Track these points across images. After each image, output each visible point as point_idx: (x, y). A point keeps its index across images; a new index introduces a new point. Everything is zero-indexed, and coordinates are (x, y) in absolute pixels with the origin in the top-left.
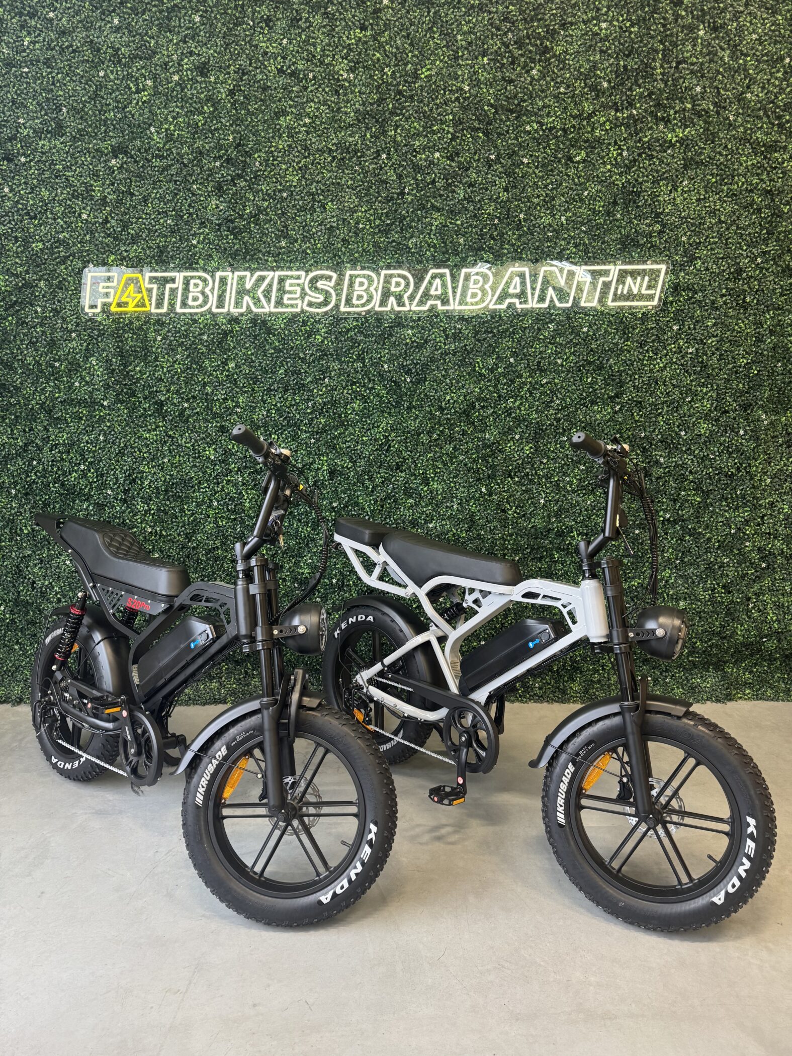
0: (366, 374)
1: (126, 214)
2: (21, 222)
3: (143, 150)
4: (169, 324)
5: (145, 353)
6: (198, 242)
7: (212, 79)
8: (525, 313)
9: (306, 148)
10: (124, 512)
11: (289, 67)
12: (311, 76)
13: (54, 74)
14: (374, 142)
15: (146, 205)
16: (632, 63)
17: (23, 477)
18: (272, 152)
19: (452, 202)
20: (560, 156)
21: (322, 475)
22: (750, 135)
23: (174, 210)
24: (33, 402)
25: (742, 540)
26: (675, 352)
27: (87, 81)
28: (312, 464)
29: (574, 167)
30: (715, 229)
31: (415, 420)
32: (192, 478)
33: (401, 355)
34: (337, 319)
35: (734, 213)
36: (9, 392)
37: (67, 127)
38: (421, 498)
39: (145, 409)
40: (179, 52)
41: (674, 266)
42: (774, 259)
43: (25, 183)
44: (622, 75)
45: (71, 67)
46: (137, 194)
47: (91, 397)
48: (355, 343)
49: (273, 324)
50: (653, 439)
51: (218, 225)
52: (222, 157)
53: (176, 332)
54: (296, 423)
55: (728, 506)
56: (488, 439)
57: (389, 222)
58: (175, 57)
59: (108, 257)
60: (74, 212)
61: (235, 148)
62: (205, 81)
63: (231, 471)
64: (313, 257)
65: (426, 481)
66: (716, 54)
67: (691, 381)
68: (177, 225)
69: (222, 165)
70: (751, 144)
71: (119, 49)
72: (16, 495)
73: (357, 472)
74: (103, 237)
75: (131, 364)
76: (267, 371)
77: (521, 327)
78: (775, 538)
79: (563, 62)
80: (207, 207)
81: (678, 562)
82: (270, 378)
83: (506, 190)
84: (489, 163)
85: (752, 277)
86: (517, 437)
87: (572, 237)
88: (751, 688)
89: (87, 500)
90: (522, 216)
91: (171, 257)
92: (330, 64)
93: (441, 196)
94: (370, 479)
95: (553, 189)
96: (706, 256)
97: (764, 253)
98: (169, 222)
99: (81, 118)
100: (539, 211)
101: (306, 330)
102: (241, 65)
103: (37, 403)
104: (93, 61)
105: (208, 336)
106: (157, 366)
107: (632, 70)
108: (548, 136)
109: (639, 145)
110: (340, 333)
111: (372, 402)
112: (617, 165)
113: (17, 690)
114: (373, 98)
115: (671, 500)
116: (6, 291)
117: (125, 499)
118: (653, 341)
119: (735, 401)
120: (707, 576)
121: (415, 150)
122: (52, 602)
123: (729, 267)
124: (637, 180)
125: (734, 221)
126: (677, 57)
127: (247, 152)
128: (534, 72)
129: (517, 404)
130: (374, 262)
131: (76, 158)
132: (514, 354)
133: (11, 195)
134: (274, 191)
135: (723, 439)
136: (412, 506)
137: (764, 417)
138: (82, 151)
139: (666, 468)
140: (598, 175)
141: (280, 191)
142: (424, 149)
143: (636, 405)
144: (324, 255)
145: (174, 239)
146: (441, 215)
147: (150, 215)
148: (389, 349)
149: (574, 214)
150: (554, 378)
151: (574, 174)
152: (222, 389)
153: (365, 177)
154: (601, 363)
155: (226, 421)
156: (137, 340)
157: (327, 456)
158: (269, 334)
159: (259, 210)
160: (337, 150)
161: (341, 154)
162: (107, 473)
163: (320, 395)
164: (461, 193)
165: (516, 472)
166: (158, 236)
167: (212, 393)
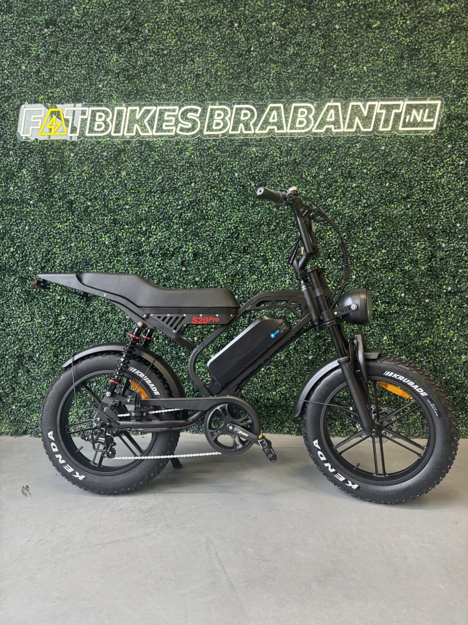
0: (221, 181)
1: (53, 67)
3: (67, 22)
4: (80, 144)
5: (62, 165)
6: (103, 86)
9: (182, 19)
14: (230, 15)
15: (67, 60)
18: (157, 22)
19: (285, 57)
20: (361, 24)
21: (188, 256)
23: (86, 64)
26: (450, 165)
28: (180, 248)
29: (372, 32)
31: (258, 214)
32: (91, 258)
33: (247, 166)
34: (201, 140)
38: (262, 275)
39: (60, 207)
41: (447, 101)
46: (61, 52)
47: (21, 198)
48: (214, 158)
49: (154, 144)
50: (436, 229)
51: (118, 73)
52: (122, 26)
53: (85, 150)
54: (169, 217)
57: (239, 71)
59: (38, 97)
60: (16, 65)
61: (131, 20)
63: (120, 253)
64: (185, 96)
65: (266, 262)
67: (463, 186)
69: (121, 32)
74: (36, 82)
75: (51, 174)
76: (149, 179)
77: (336, 146)
80: (110, 61)
81: (459, 325)
82: (151, 183)
83: (323, 47)
84: (311, 30)
87: (371, 81)
89: (14, 275)
90: (335, 66)
91: (84, 97)
93: (277, 52)
94: (224, 259)
95: (357, 47)
98: (83, 72)
100: (348, 63)
101: (178, 148)
105: (108, 153)
106: (69, 175)
108: (353, 10)
109: (418, 15)
110: (203, 150)
111: (226, 201)
112: (403, 30)
115: (451, 276)
118: (433, 156)
121: (258, 21)
124: (417, 41)
127: (139, 23)
129: (334, 201)
130: (229, 100)
131: (20, 28)
132: (332, 165)
134: (158, 49)
138: (24, 23)
139: (446, 251)
140: (389, 38)
141: (162, 50)
142: (265, 21)
143: (422, 204)
144: (193, 95)
145: (86, 84)
146: (277, 67)
147: (69, 67)
148: (239, 162)
149: (373, 65)
150: (361, 183)
151: (372, 36)
152: (116, 191)
153: (223, 40)
154: (395, 172)
155: (117, 215)
156: (56, 156)
157: (193, 241)
158: (151, 151)
159: (147, 63)
160: (203, 21)
161: (206, 23)
162: (30, 254)
163: (188, 196)
164: (291, 50)
165: (334, 254)
166: (74, 82)
167: (108, 194)
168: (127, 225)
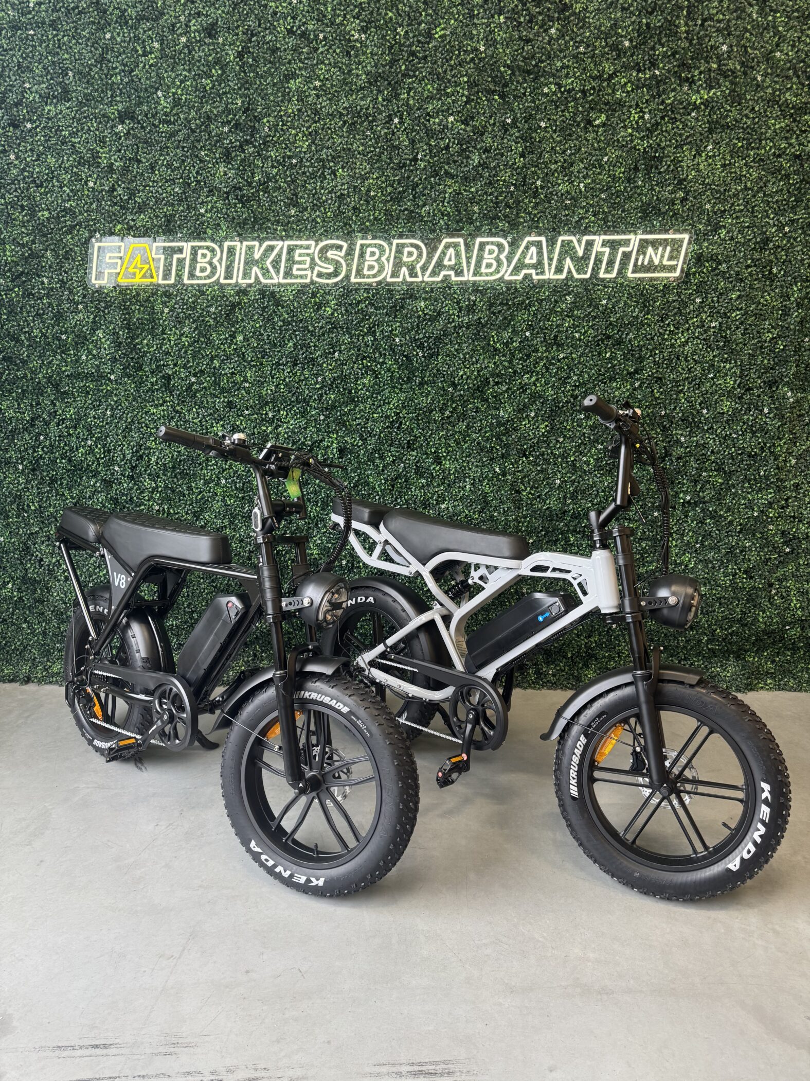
0: (377, 349)
1: (133, 182)
2: (28, 190)
3: (150, 115)
4: (176, 295)
5: (152, 325)
6: (206, 211)
7: (221, 40)
8: (542, 284)
9: (316, 112)
10: (131, 489)
11: (300, 27)
12: (321, 36)
13: (60, 37)
14: (386, 106)
15: (153, 172)
16: (657, 20)
17: (30, 452)
18: (281, 116)
19: (467, 169)
20: (578, 119)
21: (332, 453)
22: (779, 96)
23: (181, 177)
24: (40, 376)
25: (765, 523)
26: (698, 327)
27: (93, 43)
28: (321, 441)
29: (594, 131)
30: (741, 196)
31: (427, 397)
32: (199, 455)
33: (413, 328)
34: (347, 290)
35: (761, 179)
36: (16, 365)
37: (74, 91)
38: (433, 478)
39: (152, 384)
40: (187, 12)
41: (697, 235)
42: (802, 228)
43: (31, 150)
44: (644, 35)
45: (77, 29)
46: (144, 160)
47: (98, 370)
48: (366, 316)
49: (281, 296)
50: (674, 417)
51: (227, 193)
52: (230, 122)
53: (184, 304)
54: (305, 399)
55: (751, 487)
56: (503, 417)
57: (401, 189)
58: (182, 18)
59: (114, 226)
60: (81, 180)
61: (244, 113)
62: (213, 44)
64: (323, 227)
65: (438, 460)
66: (744, 11)
67: (714, 356)
68: (185, 193)
69: (230, 131)
70: (779, 106)
71: (126, 10)
72: (23, 470)
73: (367, 451)
74: (110, 206)
75: (138, 337)
76: (275, 345)
77: (538, 299)
78: (800, 521)
79: (583, 20)
80: (215, 174)
81: (698, 546)
82: (279, 352)
83: (522, 155)
84: (505, 128)
85: (779, 246)
86: (532, 414)
87: (591, 205)
88: (773, 678)
89: (94, 476)
90: (539, 183)
91: (179, 226)
92: (341, 24)
93: (455, 162)
94: (381, 457)
95: (571, 154)
96: (731, 224)
97: (793, 221)
98: (176, 190)
99: (88, 82)
100: (557, 178)
101: (315, 302)
102: (249, 26)
103: (44, 377)
104: (99, 22)
105: (216, 308)
106: (164, 339)
107: (655, 28)
108: (566, 98)
109: (661, 107)
110: (350, 305)
111: (383, 378)
112: (638, 129)
113: (25, 669)
114: (386, 60)
115: (692, 481)
116: (12, 261)
117: (132, 476)
118: (675, 315)
119: (759, 377)
120: (728, 561)
121: (428, 114)
122: (58, 581)
123: (754, 237)
124: (659, 145)
125: (761, 187)
126: (702, 14)
127: (255, 117)
128: (553, 31)
129: (533, 379)
130: (386, 231)
131: (82, 124)
132: (530, 327)
133: (16, 162)
134: (283, 157)
135: (746, 417)
136: (423, 486)
137: (789, 394)
138: (88, 116)
139: (687, 447)
140: (618, 140)
141: (290, 157)
142: (437, 113)
143: (656, 382)
144: (335, 224)
145: (181, 208)
146: (455, 182)
147: (157, 183)
148: (400, 322)
149: (594, 181)
150: (571, 353)
151: (594, 138)
152: (230, 363)
153: (377, 143)
154: (620, 337)
155: (234, 396)
156: (144, 312)
157: (337, 433)
158: (277, 306)
159: (268, 177)
160: (348, 114)
161: (352, 118)
162: (114, 449)
163: (330, 370)
164: (476, 159)
165: (530, 452)
166: (165, 205)
167: (220, 367)
168: (247, 410)
